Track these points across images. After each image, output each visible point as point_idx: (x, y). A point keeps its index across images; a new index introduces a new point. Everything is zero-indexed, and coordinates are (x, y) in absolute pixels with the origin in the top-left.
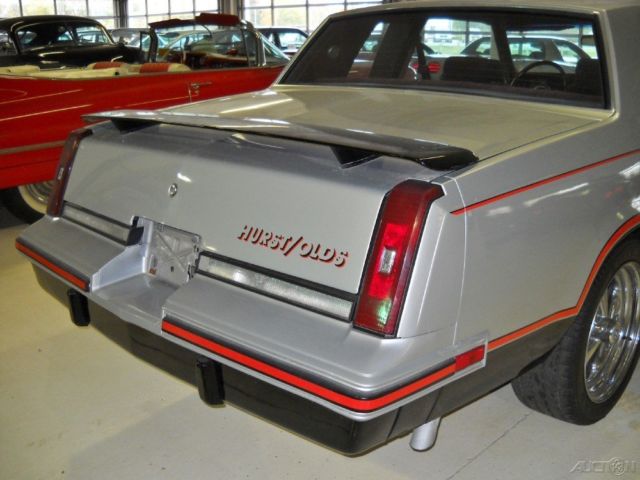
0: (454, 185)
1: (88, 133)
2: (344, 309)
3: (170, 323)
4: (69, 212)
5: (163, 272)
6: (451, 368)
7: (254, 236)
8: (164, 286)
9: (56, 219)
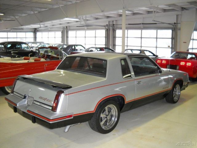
0: (66, 91)
1: (18, 79)
2: (51, 108)
3: (28, 111)
4: (14, 93)
5: (29, 103)
6: (66, 117)
7: (41, 98)
8: (29, 105)
9: (12, 94)
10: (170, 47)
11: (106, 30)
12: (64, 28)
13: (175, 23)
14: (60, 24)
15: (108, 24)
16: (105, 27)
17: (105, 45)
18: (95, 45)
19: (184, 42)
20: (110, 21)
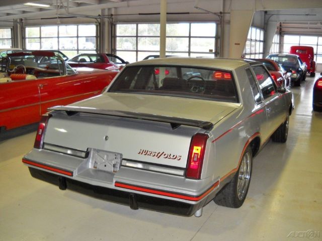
0: (211, 134)
1: (50, 116)
2: (182, 173)
3: (118, 184)
4: (46, 147)
5: (101, 167)
6: (213, 188)
9: (40, 150)
10: (214, 51)
11: (98, 24)
12: (15, 21)
13: (221, 13)
14: (8, 14)
15: (100, 14)
16: (96, 18)
17: (97, 50)
18: (78, 50)
19: (236, 44)
20: (105, 9)
